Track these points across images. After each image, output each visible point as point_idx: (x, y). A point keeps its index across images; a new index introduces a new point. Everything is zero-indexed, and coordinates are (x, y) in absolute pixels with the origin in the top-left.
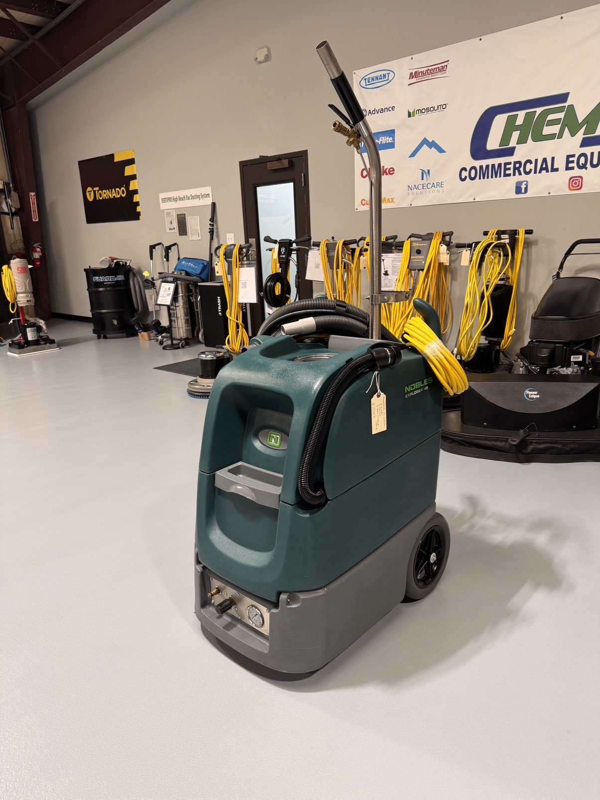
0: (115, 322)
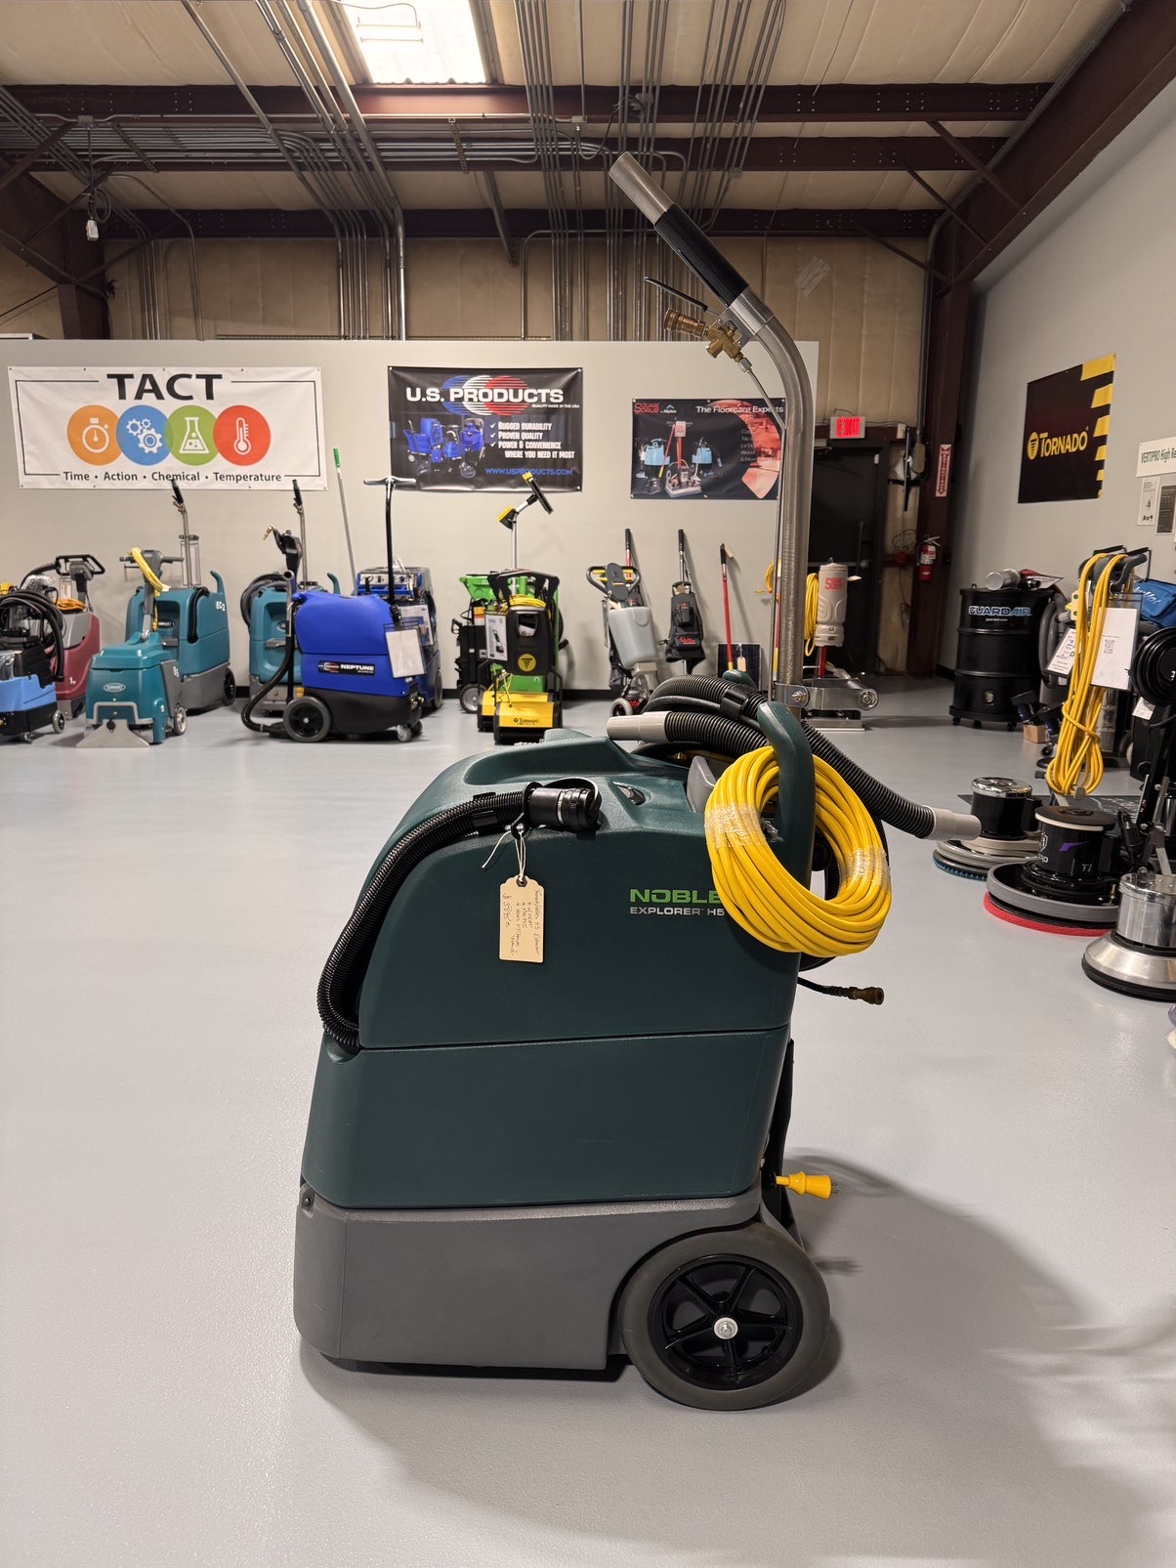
0: (990, 697)
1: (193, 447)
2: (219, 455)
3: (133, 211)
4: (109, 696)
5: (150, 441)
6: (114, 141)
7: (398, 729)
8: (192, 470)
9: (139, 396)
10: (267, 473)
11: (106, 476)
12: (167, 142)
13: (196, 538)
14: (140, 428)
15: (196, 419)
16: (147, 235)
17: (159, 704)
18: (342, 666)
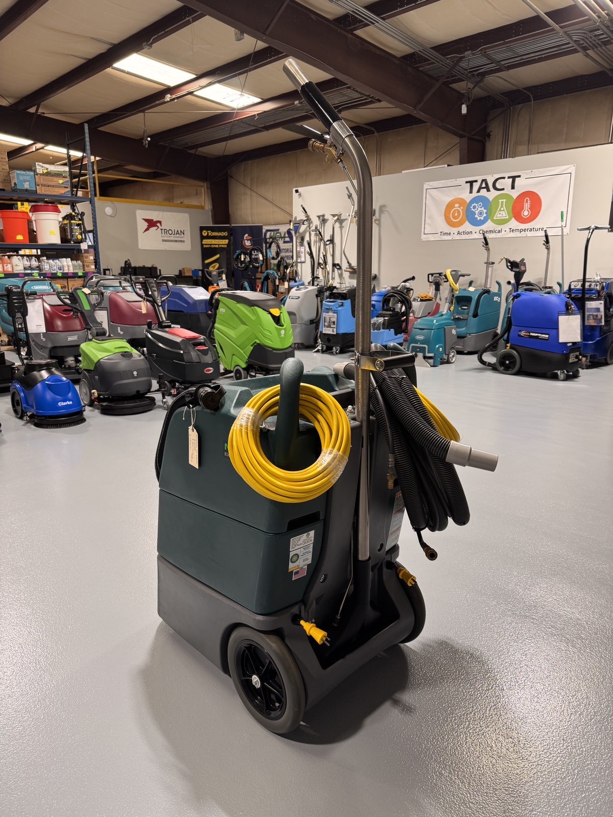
1: (501, 215)
2: (513, 219)
3: (501, 94)
4: (416, 341)
5: (481, 213)
6: (484, 60)
7: (559, 372)
8: (499, 228)
9: (478, 191)
10: (537, 227)
11: (459, 233)
12: (510, 54)
13: (493, 263)
14: (477, 207)
15: (505, 200)
16: (509, 104)
17: (439, 347)
18: (531, 334)
